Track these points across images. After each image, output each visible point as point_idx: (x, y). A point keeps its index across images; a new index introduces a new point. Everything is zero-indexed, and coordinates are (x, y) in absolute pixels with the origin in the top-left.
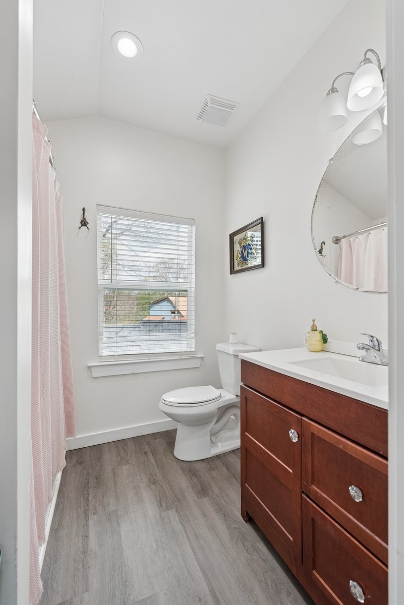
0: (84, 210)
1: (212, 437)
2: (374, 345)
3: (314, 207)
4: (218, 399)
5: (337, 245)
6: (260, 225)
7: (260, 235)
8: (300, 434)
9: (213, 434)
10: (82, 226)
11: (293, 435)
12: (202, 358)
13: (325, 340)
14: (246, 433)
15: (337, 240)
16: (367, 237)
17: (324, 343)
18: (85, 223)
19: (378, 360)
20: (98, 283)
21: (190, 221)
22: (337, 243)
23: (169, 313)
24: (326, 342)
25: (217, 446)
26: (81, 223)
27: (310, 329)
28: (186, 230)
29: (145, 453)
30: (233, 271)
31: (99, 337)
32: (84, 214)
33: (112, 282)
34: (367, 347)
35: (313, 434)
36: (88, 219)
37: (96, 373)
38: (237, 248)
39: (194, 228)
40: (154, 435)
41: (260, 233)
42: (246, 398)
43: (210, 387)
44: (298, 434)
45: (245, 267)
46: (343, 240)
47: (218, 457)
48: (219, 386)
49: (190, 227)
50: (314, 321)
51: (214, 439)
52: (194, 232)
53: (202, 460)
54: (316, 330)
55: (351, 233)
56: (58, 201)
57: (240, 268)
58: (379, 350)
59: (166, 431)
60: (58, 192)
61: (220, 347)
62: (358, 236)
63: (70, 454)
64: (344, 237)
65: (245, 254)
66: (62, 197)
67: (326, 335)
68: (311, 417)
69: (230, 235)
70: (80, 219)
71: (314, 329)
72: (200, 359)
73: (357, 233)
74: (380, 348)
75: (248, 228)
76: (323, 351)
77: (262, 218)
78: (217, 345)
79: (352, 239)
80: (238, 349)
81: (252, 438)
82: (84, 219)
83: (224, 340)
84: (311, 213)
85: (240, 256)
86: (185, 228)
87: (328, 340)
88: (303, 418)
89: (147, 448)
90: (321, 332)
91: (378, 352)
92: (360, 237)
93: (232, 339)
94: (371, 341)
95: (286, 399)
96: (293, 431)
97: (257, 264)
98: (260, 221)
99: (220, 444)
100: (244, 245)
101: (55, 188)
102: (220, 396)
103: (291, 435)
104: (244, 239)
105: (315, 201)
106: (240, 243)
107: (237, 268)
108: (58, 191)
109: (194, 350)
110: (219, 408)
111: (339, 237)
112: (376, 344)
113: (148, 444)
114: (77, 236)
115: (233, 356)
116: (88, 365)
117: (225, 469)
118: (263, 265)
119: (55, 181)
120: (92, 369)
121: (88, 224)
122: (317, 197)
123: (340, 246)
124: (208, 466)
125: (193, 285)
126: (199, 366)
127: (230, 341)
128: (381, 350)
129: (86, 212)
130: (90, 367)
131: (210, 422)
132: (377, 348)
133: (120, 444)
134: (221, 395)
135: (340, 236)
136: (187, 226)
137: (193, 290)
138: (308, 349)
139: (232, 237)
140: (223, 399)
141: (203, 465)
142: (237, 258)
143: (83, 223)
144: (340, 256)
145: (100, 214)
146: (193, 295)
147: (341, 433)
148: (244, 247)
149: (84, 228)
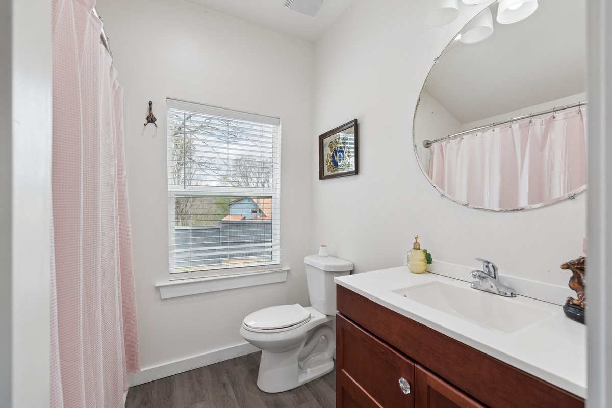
0: (150, 104)
1: (300, 362)
2: (489, 271)
3: (416, 111)
4: (307, 321)
5: (428, 150)
6: (353, 127)
7: (354, 137)
8: (413, 384)
9: (301, 359)
10: (148, 123)
11: (404, 385)
12: (288, 271)
13: (429, 259)
14: (343, 370)
15: (428, 144)
16: (460, 142)
17: (428, 263)
18: (152, 119)
19: (494, 290)
20: (169, 189)
21: (275, 120)
22: (427, 147)
23: (250, 211)
24: (431, 263)
25: (306, 372)
26: (147, 118)
27: (412, 247)
28: (271, 130)
29: (224, 385)
30: (322, 177)
31: (169, 252)
32: (151, 109)
33: (185, 188)
34: (484, 275)
35: (429, 387)
36: (155, 114)
37: (165, 294)
38: (327, 151)
39: (280, 128)
40: (234, 361)
41: (354, 135)
42: (343, 329)
43: (298, 305)
44: (410, 384)
45: (336, 173)
46: (435, 145)
47: (307, 385)
48: (307, 303)
49: (275, 126)
50: (416, 238)
51: (302, 364)
52: (280, 132)
53: (289, 390)
54: (419, 249)
55: (443, 137)
56: (117, 94)
57: (330, 173)
58: (495, 277)
59: (248, 355)
60: (116, 82)
61: (308, 260)
62: (450, 141)
63: (133, 391)
64: (435, 141)
65: (337, 159)
66: (123, 88)
67: (430, 255)
68: (426, 366)
69: (320, 137)
70: (145, 114)
71: (417, 247)
72: (286, 273)
73: (449, 137)
74: (496, 275)
75: (340, 130)
76: (427, 271)
77: (356, 120)
78: (306, 258)
79: (443, 143)
80: (329, 264)
81: (350, 377)
82: (151, 114)
83: (313, 252)
84: (413, 117)
85: (330, 160)
86: (269, 128)
87: (433, 260)
88: (415, 365)
89: (225, 379)
90: (425, 251)
91: (493, 279)
92: (452, 141)
93: (322, 251)
94: (487, 267)
95: (394, 339)
96: (404, 380)
97: (350, 170)
98: (354, 123)
99: (309, 370)
100: (335, 149)
101: (111, 75)
102: (310, 317)
103: (401, 385)
104: (336, 142)
105: (418, 104)
106: (331, 146)
107: (327, 173)
108: (117, 79)
109: (279, 263)
110: (308, 332)
111: (429, 141)
112: (492, 270)
113: (227, 373)
114: (142, 134)
115: (323, 272)
116: (156, 285)
117: (315, 401)
118: (356, 172)
119: (111, 68)
120: (161, 290)
121: (155, 120)
122: (419, 100)
123: (431, 150)
124: (297, 398)
125: (278, 191)
126: (285, 280)
127: (320, 254)
128: (497, 277)
129: (153, 106)
130: (158, 288)
131: (299, 346)
132: (493, 275)
133: (195, 375)
134: (310, 315)
135: (431, 139)
136: (271, 126)
137: (278, 196)
138: (409, 269)
139: (322, 138)
140: (313, 320)
141: (290, 396)
142: (328, 162)
143: (150, 119)
144: (431, 160)
145: (171, 109)
146: (278, 201)
147: (468, 393)
148: (336, 151)
149: (151, 125)
